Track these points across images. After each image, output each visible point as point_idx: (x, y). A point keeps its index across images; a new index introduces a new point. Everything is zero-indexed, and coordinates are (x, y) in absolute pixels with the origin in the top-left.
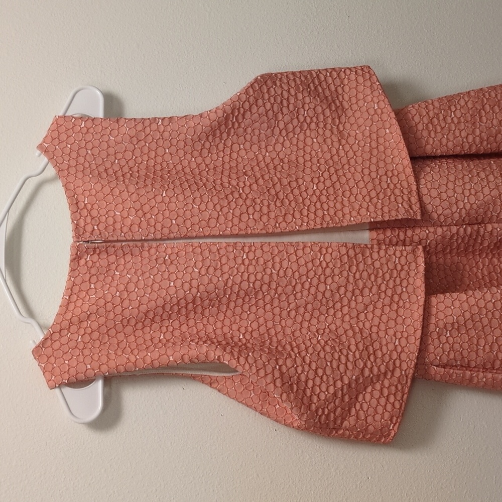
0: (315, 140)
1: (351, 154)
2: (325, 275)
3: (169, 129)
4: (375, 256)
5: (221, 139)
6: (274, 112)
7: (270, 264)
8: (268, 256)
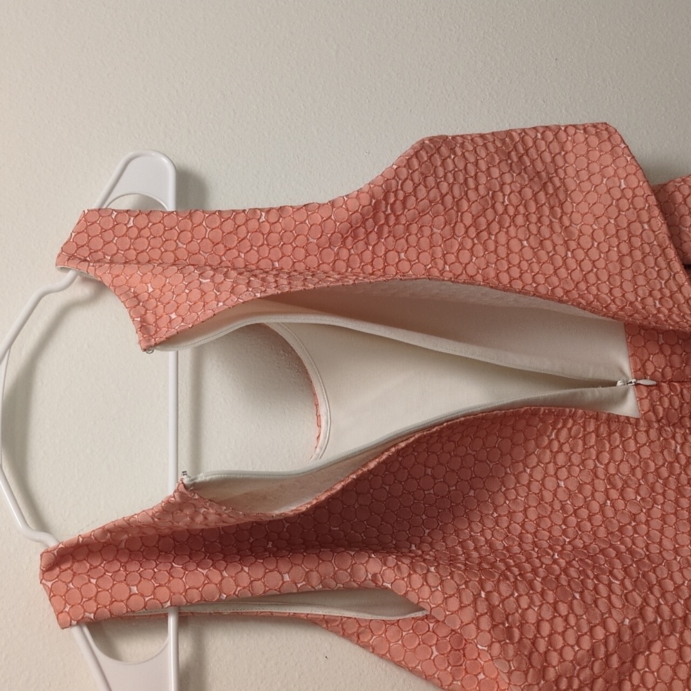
0: (525, 243)
1: (587, 265)
2: (555, 463)
3: (278, 227)
4: (642, 438)
5: (367, 244)
6: (454, 198)
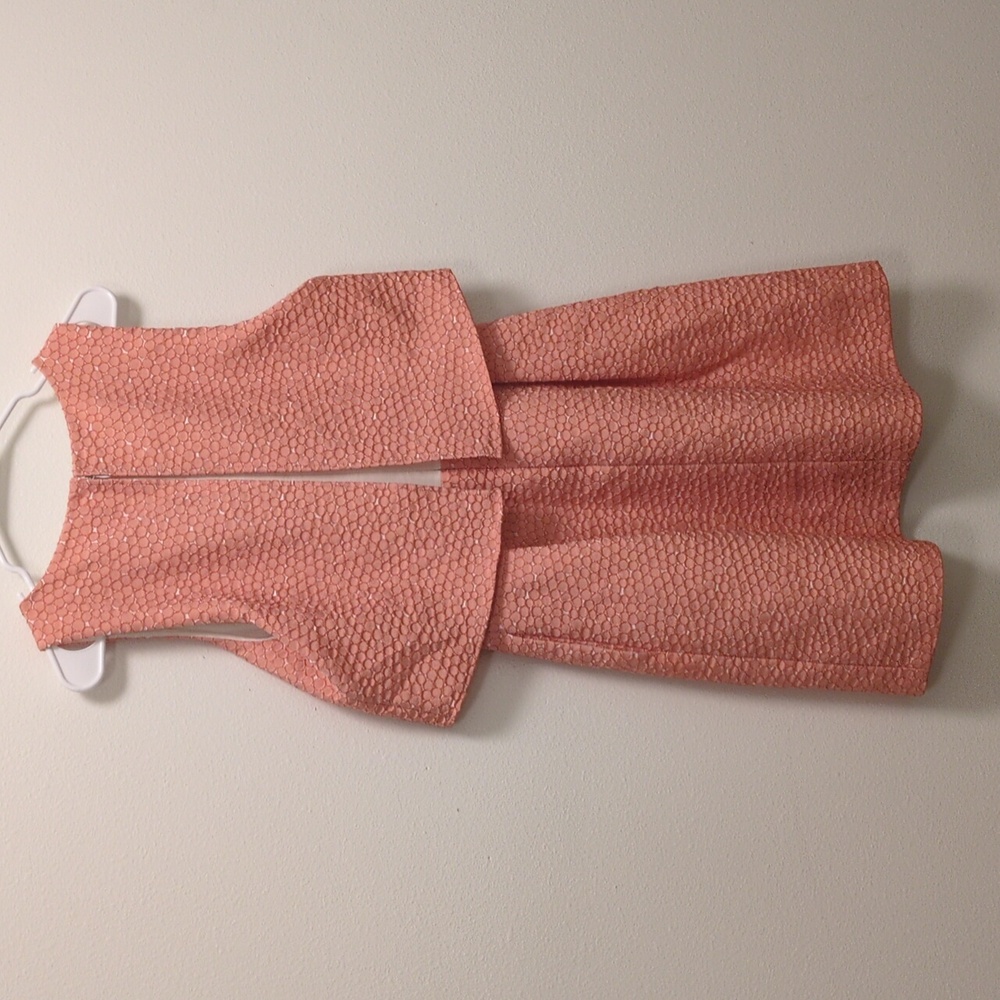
0: (378, 359)
1: (422, 377)
3: (196, 341)
5: (260, 356)
6: (327, 324)
7: (313, 508)
8: (310, 498)
